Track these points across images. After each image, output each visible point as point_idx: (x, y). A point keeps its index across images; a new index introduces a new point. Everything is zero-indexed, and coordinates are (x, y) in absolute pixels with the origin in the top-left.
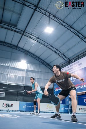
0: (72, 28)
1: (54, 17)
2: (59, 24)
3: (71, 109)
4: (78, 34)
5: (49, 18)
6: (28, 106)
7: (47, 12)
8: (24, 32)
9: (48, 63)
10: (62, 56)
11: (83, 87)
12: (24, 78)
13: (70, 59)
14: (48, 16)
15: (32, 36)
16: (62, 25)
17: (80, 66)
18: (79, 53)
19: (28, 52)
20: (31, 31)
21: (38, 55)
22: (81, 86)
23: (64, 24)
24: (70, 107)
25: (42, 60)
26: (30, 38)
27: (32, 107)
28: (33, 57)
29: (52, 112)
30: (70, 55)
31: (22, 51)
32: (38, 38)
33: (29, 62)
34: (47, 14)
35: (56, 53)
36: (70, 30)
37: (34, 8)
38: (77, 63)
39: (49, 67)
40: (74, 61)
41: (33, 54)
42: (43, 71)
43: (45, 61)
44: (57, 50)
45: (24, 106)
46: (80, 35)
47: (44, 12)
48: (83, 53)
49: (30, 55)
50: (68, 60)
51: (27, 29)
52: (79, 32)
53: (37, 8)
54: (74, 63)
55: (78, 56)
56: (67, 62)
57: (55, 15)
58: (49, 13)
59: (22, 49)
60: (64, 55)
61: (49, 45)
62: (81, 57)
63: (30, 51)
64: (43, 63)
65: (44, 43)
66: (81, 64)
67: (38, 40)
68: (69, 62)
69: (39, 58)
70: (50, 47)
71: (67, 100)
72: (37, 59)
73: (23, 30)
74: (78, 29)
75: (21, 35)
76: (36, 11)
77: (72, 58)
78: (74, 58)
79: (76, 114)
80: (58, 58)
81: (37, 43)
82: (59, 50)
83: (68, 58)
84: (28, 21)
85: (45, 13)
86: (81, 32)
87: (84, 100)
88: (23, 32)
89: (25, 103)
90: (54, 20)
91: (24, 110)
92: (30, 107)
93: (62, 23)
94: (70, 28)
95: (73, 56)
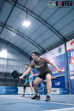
0: (46, 23)
1: (31, 13)
2: (35, 19)
3: (44, 91)
4: (51, 28)
5: (27, 13)
6: (8, 90)
7: (25, 8)
8: (5, 24)
9: (26, 52)
10: (38, 47)
11: (55, 73)
12: (5, 66)
13: (45, 49)
14: (26, 11)
15: (12, 29)
16: (38, 20)
17: (53, 55)
18: (52, 44)
19: (8, 42)
20: (11, 24)
21: (18, 46)
22: (53, 72)
23: (40, 19)
24: (43, 89)
25: (21, 50)
26: (10, 30)
27: (11, 91)
28: (13, 47)
29: (28, 95)
30: (45, 46)
31: (3, 42)
32: (18, 31)
33: (9, 52)
34: (25, 9)
35: (33, 44)
36: (45, 25)
37: (14, 3)
38: (50, 53)
39: (27, 56)
40: (48, 51)
41: (13, 45)
42: (21, 60)
43: (24, 50)
44: (34, 41)
45: (4, 90)
46: (53, 29)
47: (22, 7)
48: (55, 44)
49: (10, 45)
50: (43, 50)
51: (7, 22)
52: (52, 27)
53: (16, 4)
54: (48, 53)
55: (51, 47)
56: (42, 52)
57: (32, 11)
58: (27, 9)
59: (3, 40)
60: (39, 46)
61: (27, 37)
62: (53, 47)
63: (10, 42)
64: (22, 53)
65: (22, 35)
66: (54, 53)
67: (17, 32)
68: (44, 52)
69: (18, 48)
70: (28, 39)
71: (42, 84)
72: (17, 49)
73: (4, 23)
74: (52, 24)
75: (2, 28)
76: (15, 6)
77: (46, 49)
78: (48, 49)
79: (51, 95)
80: (35, 48)
81: (17, 35)
82: (35, 41)
83: (43, 48)
84: (8, 15)
85: (23, 9)
86: (54, 27)
87: (56, 84)
88: (3, 25)
89: (5, 87)
90: (31, 15)
91: (4, 93)
92: (9, 91)
93: (38, 18)
94: (45, 23)
95: (47, 47)
